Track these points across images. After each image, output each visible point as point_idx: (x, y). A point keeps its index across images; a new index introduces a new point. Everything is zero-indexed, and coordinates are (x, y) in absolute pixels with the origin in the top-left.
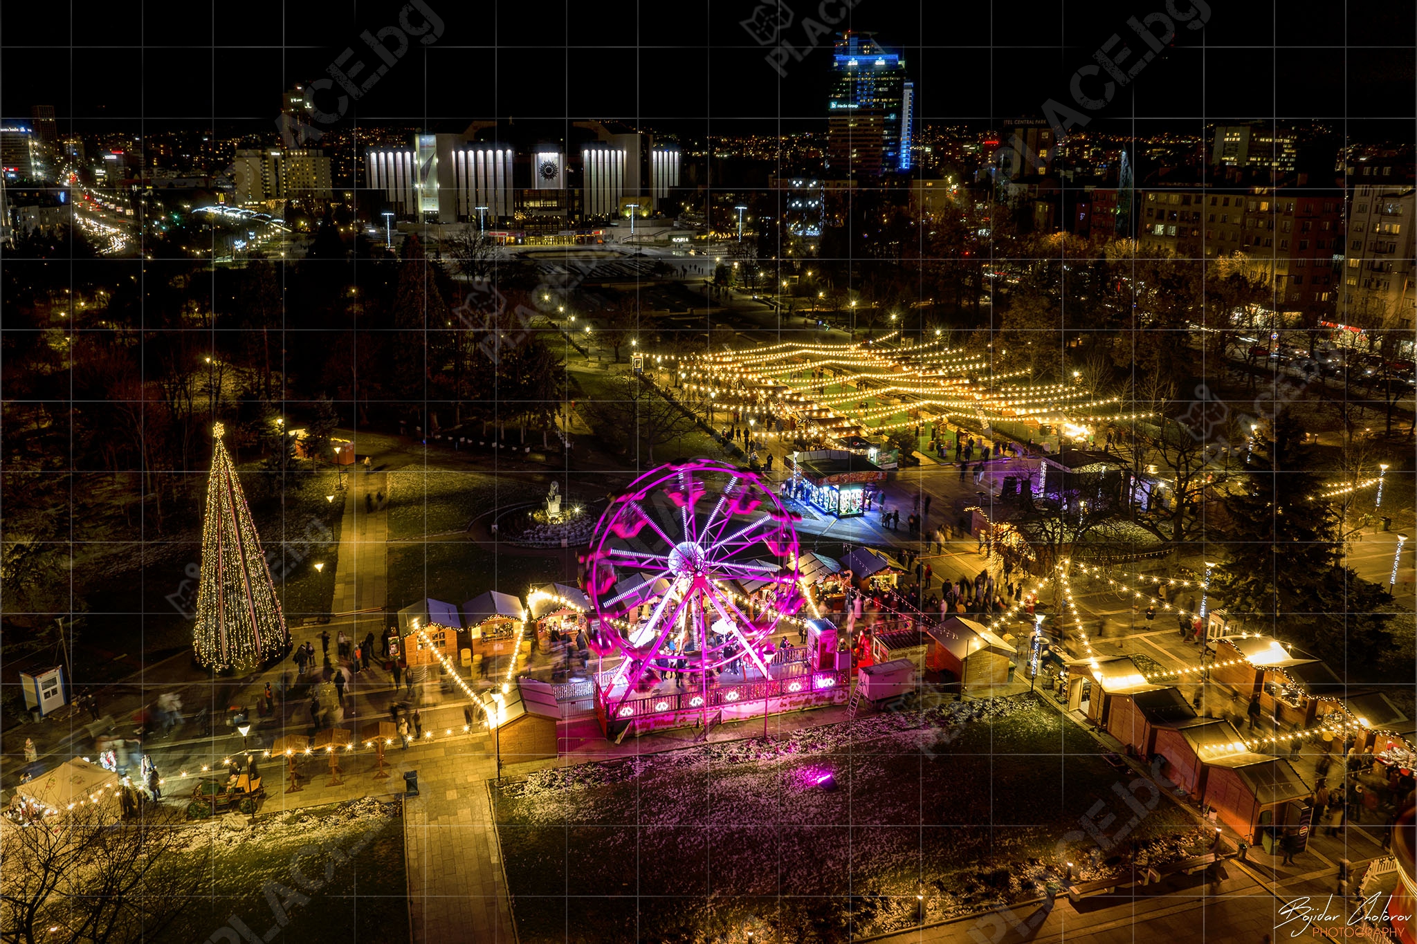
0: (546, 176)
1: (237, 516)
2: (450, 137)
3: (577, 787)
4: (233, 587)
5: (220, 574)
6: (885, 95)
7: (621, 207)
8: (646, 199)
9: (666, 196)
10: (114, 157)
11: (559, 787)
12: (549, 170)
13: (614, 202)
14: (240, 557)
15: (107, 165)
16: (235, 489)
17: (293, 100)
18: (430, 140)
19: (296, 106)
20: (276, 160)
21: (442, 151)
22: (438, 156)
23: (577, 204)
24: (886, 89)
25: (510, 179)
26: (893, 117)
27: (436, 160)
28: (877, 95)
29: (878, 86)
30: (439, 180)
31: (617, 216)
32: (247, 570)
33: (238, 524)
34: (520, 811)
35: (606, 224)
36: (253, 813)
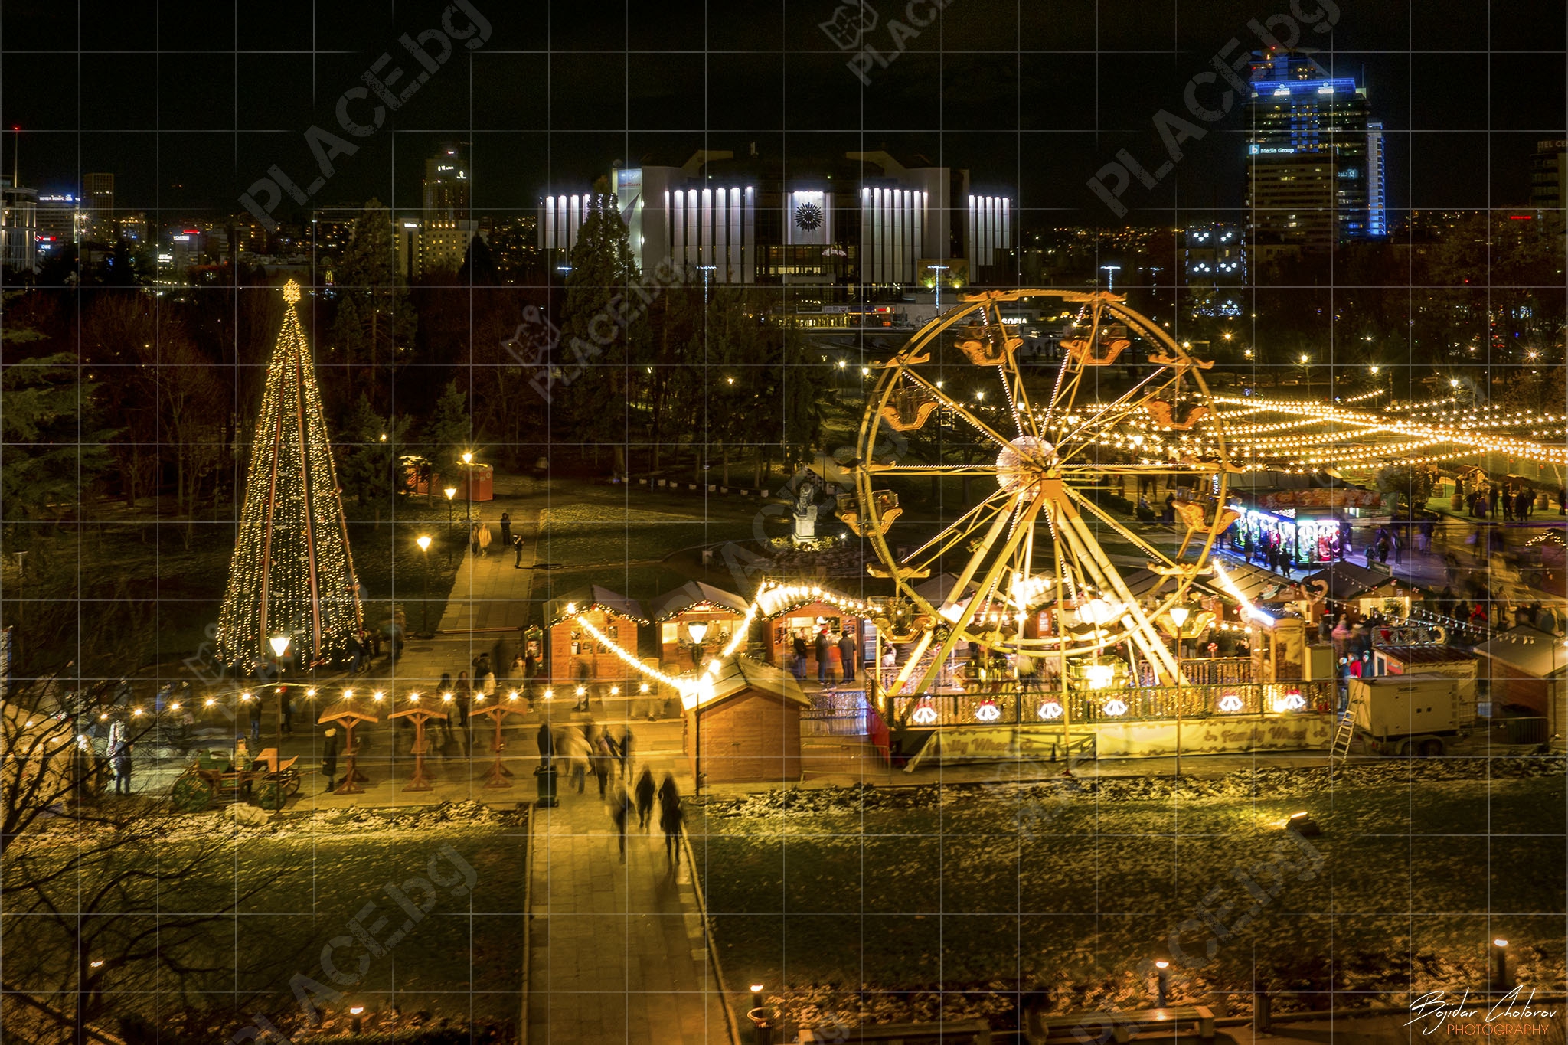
0: (804, 225)
1: (305, 424)
2: (662, 172)
3: (834, 811)
4: (287, 534)
5: (271, 514)
6: (1338, 138)
7: (919, 273)
8: (959, 262)
9: (990, 262)
10: (186, 238)
11: (802, 808)
12: (809, 217)
13: (908, 267)
14: (303, 488)
15: (177, 249)
16: (309, 383)
17: (441, 168)
18: (635, 175)
19: (444, 175)
20: (410, 234)
21: (650, 192)
22: (644, 198)
23: (851, 268)
24: (1339, 130)
25: (751, 230)
26: (1352, 174)
27: (641, 204)
28: (1324, 138)
29: (1324, 125)
30: (644, 233)
31: (913, 288)
32: (312, 510)
33: (306, 437)
34: (732, 831)
35: (897, 298)
36: (278, 808)
